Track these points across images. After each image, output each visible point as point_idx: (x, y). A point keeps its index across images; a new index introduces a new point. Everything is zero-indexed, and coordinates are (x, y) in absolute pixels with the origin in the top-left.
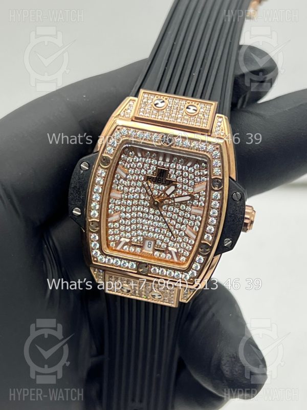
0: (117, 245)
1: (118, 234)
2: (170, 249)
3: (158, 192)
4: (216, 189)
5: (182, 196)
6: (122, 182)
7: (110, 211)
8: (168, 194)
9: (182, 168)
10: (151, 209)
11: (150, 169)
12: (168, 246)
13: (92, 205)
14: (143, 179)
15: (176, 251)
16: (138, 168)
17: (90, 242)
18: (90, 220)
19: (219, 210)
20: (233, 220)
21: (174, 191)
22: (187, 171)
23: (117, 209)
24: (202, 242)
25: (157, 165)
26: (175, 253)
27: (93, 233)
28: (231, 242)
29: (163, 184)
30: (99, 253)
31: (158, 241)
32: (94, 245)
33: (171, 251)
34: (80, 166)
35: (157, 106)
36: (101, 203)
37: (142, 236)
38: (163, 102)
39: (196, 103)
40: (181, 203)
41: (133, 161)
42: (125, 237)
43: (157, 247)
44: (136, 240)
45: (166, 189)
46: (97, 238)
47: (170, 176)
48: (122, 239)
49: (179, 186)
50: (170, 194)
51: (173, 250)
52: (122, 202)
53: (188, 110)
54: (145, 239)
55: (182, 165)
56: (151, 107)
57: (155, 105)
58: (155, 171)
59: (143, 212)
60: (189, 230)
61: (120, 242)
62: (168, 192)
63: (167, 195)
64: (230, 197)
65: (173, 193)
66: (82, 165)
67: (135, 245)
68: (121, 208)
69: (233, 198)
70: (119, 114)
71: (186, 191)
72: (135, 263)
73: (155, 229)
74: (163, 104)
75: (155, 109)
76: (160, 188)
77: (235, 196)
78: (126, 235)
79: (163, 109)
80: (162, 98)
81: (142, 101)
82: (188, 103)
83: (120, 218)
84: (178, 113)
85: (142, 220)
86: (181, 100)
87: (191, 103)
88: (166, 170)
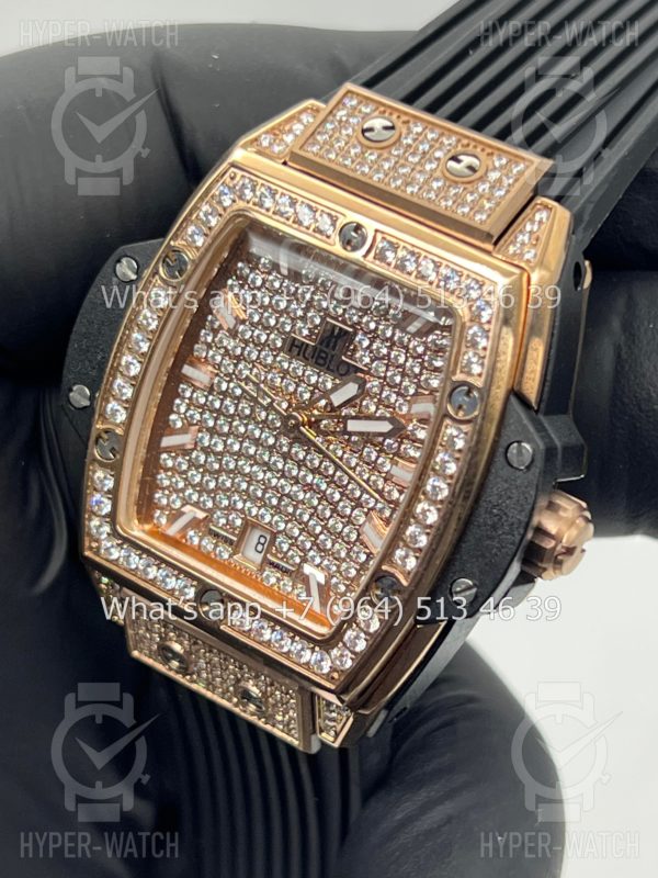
0: (171, 520)
1: (180, 491)
2: (308, 569)
3: (312, 393)
4: (459, 416)
5: (370, 417)
6: (221, 340)
7: (173, 417)
8: (336, 404)
9: (394, 334)
10: (284, 441)
11: (303, 318)
12: (304, 560)
13: (115, 385)
14: (279, 344)
15: (323, 582)
16: (272, 307)
17: (91, 490)
18: (99, 426)
19: (454, 481)
20: (494, 527)
21: (354, 398)
22: (406, 348)
23: (192, 416)
24: (384, 567)
25: (325, 310)
26: (319, 584)
27: (103, 465)
28: (474, 590)
29: (329, 370)
30: (107, 529)
31: (280, 538)
32: (99, 503)
33: (307, 577)
34: (115, 267)
35: (367, 134)
36: (138, 383)
37: (242, 511)
38: (393, 128)
39: (488, 150)
40: (368, 438)
41: (263, 284)
42: (196, 504)
43: (275, 556)
44: (223, 521)
45: (335, 388)
46: (110, 484)
47: (355, 350)
48: (188, 509)
49: (373, 384)
50: (343, 406)
51: (314, 576)
52: (211, 398)
53: (452, 164)
54: (249, 525)
55: (394, 326)
56: (350, 136)
57: (364, 131)
58: (316, 327)
59: (257, 442)
61: (180, 514)
62: (337, 399)
63: (332, 405)
64: (501, 450)
65: (348, 403)
66: (119, 265)
67: (216, 535)
68: (204, 416)
69: (506, 457)
70: (256, 140)
71: (388, 407)
72: (195, 583)
73: (280, 500)
74: (388, 134)
75: (360, 143)
76: (320, 380)
77: (515, 451)
78: (202, 499)
79: (382, 148)
80: (394, 117)
81: (335, 116)
82: (463, 146)
83: (196, 444)
84: (419, 168)
85: (252, 466)
86: (446, 132)
87: (471, 147)
88: (347, 332)
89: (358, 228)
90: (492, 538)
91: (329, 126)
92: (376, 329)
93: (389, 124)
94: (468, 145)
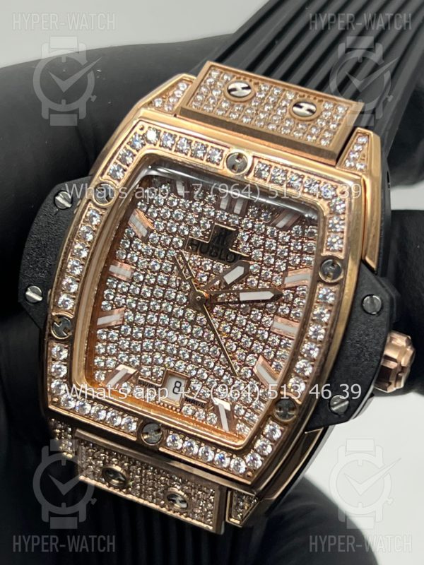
0: (108, 377)
1: (114, 355)
2: (217, 401)
3: (209, 276)
4: (328, 280)
5: (256, 290)
6: (137, 245)
7: (104, 303)
8: (229, 282)
9: (266, 230)
10: (190, 311)
11: (198, 224)
13: (64, 283)
14: (181, 244)
15: (229, 409)
16: (173, 219)
17: (50, 361)
18: (54, 314)
19: (329, 326)
20: (358, 356)
21: (241, 277)
22: (277, 239)
23: (118, 301)
25: (213, 218)
26: (226, 411)
27: (58, 341)
28: (347, 403)
29: (220, 260)
32: (57, 368)
33: (217, 407)
34: (54, 199)
35: (233, 93)
36: (82, 280)
37: (162, 365)
38: (248, 88)
39: (318, 98)
40: (253, 304)
41: (165, 204)
42: (127, 364)
44: (148, 374)
45: (226, 272)
46: (65, 354)
47: (238, 244)
48: (121, 367)
49: (254, 267)
50: (233, 283)
51: (222, 405)
52: (132, 287)
53: (296, 109)
54: (168, 375)
55: (266, 225)
56: (220, 95)
57: (230, 91)
58: (207, 230)
59: (170, 315)
60: (263, 365)
61: (115, 372)
62: (229, 278)
63: (225, 283)
64: (358, 302)
65: (238, 281)
66: (58, 198)
67: (145, 384)
68: (128, 301)
69: (362, 307)
70: (151, 102)
71: (266, 281)
72: (136, 419)
73: (191, 354)
74: (248, 92)
75: (228, 99)
76: (214, 267)
77: (368, 302)
78: (131, 360)
79: (245, 102)
80: (247, 80)
81: (205, 82)
82: (300, 96)
83: (124, 321)
84: (273, 113)
85: (167, 332)
86: (286, 89)
87: (306, 97)
88: (231, 231)
89: (240, 156)
90: (356, 365)
91: (203, 90)
92: (253, 227)
93: (247, 86)
94: (304, 96)
